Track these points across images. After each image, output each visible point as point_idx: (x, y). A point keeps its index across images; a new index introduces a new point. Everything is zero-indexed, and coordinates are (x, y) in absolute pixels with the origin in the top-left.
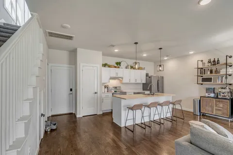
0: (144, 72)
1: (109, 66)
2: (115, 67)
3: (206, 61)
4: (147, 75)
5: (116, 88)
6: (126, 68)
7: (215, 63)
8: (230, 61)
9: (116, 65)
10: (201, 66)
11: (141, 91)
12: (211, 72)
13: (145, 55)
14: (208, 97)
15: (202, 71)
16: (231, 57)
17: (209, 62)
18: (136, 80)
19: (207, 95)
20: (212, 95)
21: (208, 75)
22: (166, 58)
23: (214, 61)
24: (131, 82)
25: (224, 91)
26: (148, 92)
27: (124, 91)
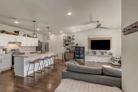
0: (37, 40)
1: (7, 33)
2: (14, 34)
3: (66, 37)
4: (39, 41)
5: (15, 50)
6: (24, 36)
7: (69, 38)
8: (74, 37)
9: (14, 33)
10: (65, 39)
11: (35, 51)
12: (68, 42)
13: (38, 29)
14: (68, 52)
15: (65, 41)
16: (74, 36)
17: (68, 37)
18: (31, 44)
19: (67, 51)
20: (69, 51)
21: (67, 43)
22: (50, 33)
23: (69, 37)
24: (28, 46)
25: (72, 49)
26: (40, 52)
27: (22, 52)
